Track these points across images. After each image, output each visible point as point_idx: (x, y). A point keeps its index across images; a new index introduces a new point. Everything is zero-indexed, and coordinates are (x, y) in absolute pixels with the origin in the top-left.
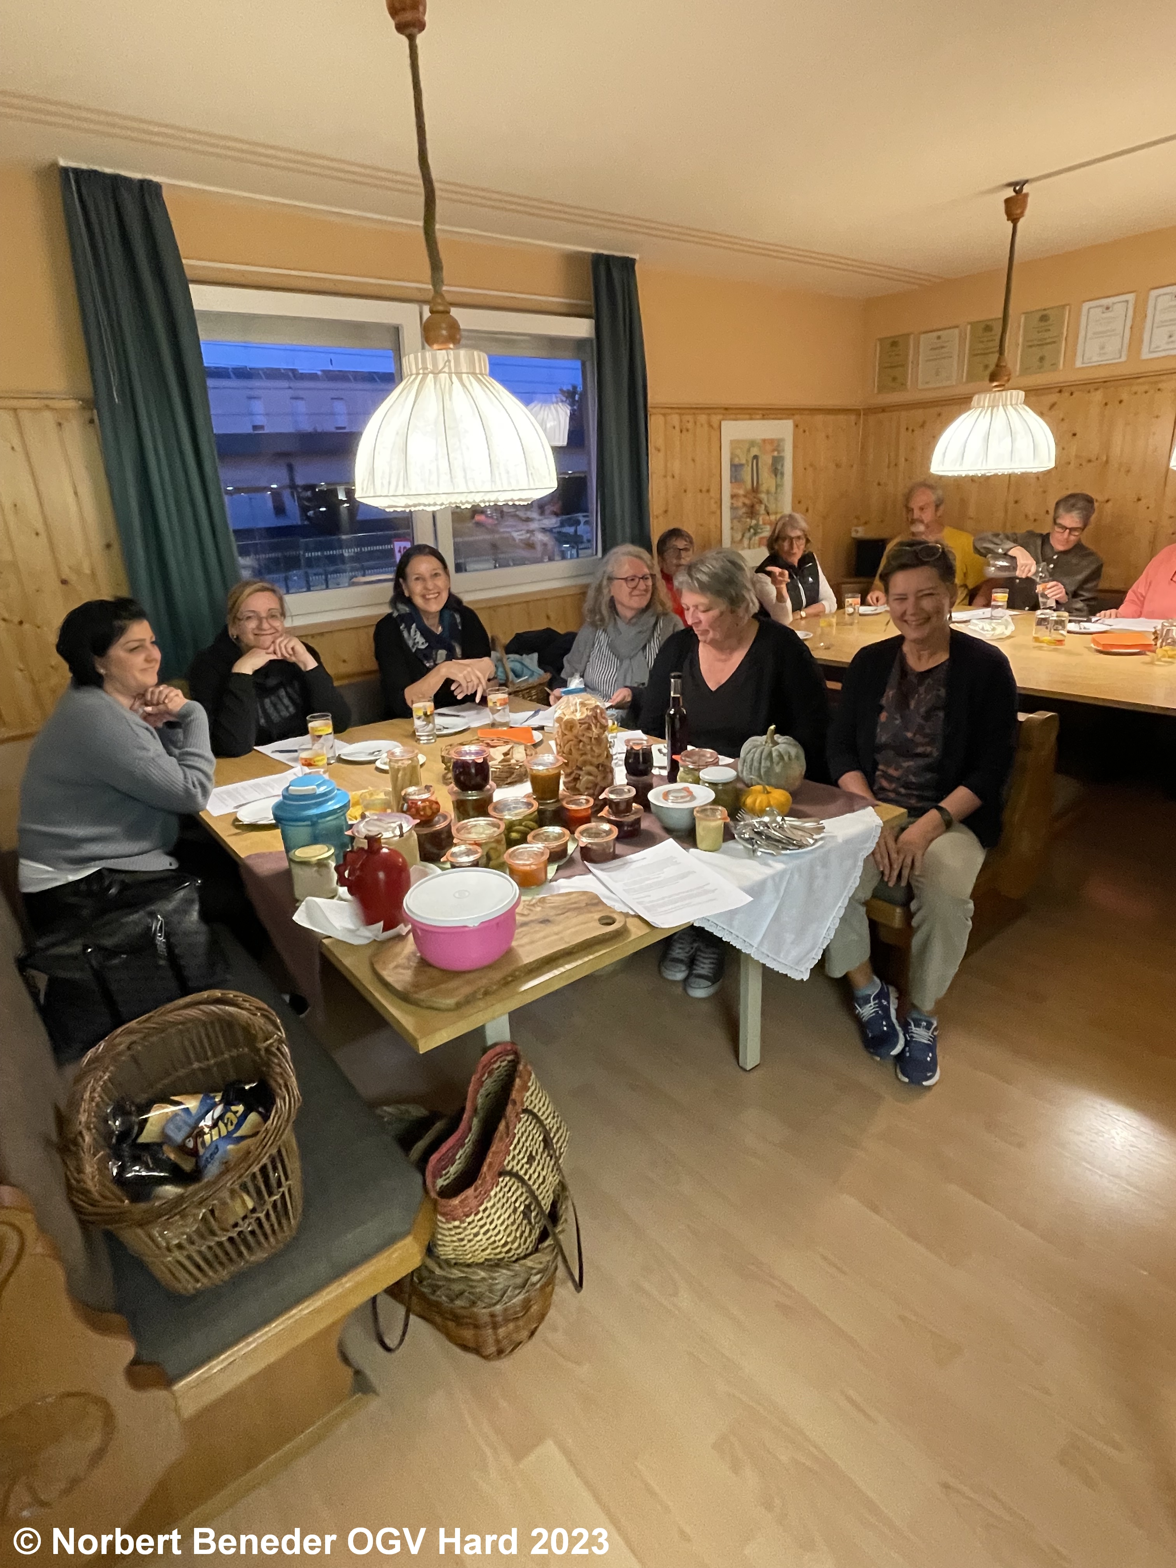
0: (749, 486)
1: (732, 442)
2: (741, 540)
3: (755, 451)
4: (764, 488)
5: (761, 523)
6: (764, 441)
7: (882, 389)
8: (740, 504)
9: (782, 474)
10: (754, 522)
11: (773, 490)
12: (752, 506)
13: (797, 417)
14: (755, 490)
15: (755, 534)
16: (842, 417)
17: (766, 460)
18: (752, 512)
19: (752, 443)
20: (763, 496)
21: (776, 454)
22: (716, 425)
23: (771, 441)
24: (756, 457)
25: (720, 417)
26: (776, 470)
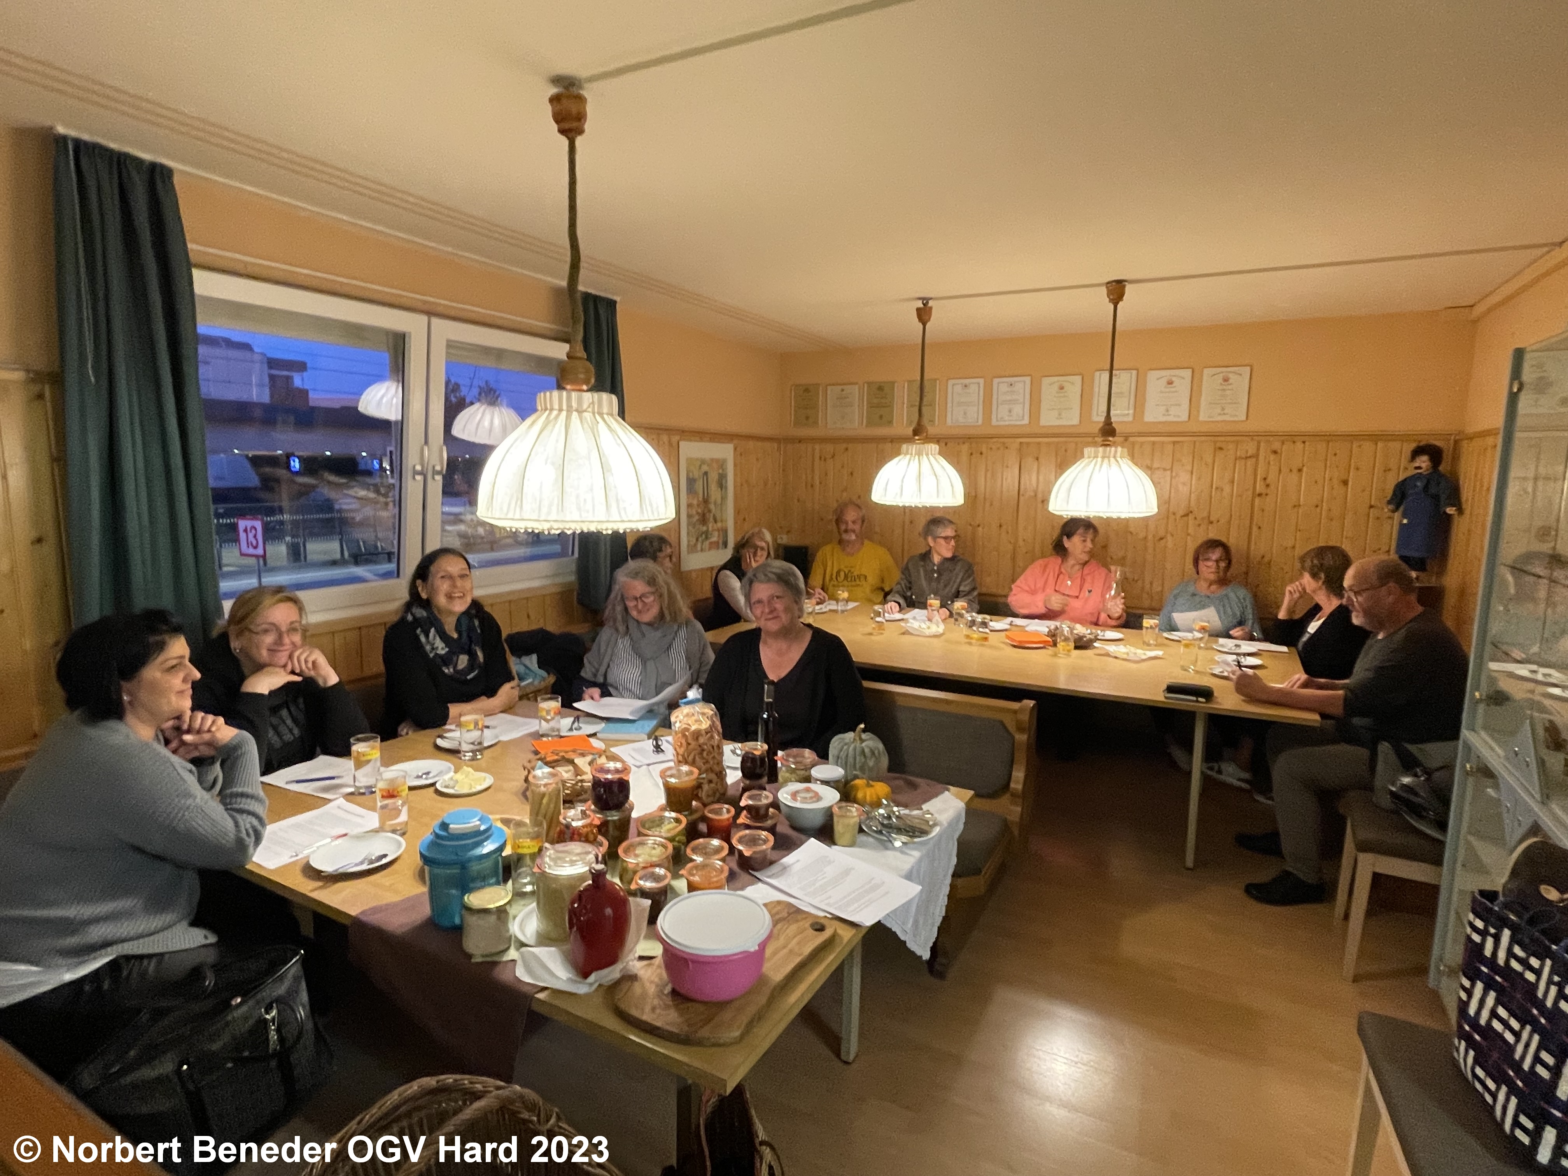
0: (701, 499)
1: (687, 459)
2: (695, 545)
3: (705, 468)
4: (712, 499)
5: (710, 529)
6: (712, 460)
7: (797, 423)
8: (694, 512)
9: (726, 488)
10: (705, 528)
11: (719, 501)
12: (704, 515)
13: (735, 442)
14: (706, 501)
15: (707, 538)
16: (767, 445)
17: (714, 476)
18: (704, 520)
19: (703, 462)
20: (712, 506)
21: (721, 471)
22: (675, 444)
23: (717, 461)
24: (706, 473)
25: (677, 438)
26: (721, 484)
